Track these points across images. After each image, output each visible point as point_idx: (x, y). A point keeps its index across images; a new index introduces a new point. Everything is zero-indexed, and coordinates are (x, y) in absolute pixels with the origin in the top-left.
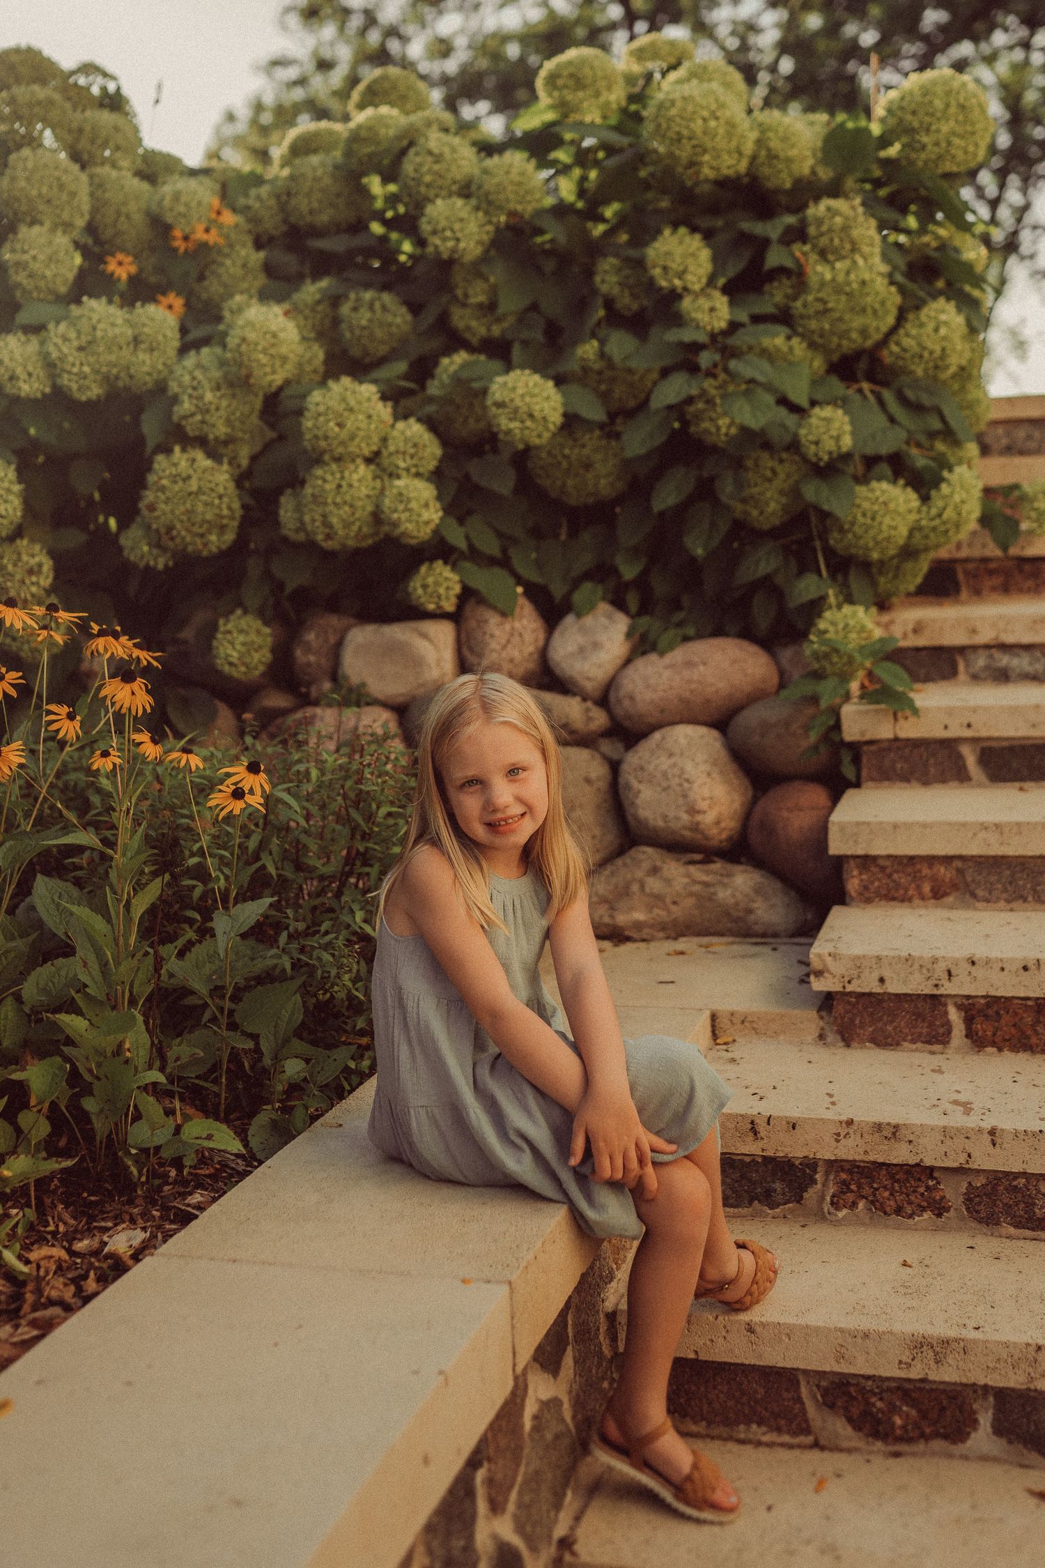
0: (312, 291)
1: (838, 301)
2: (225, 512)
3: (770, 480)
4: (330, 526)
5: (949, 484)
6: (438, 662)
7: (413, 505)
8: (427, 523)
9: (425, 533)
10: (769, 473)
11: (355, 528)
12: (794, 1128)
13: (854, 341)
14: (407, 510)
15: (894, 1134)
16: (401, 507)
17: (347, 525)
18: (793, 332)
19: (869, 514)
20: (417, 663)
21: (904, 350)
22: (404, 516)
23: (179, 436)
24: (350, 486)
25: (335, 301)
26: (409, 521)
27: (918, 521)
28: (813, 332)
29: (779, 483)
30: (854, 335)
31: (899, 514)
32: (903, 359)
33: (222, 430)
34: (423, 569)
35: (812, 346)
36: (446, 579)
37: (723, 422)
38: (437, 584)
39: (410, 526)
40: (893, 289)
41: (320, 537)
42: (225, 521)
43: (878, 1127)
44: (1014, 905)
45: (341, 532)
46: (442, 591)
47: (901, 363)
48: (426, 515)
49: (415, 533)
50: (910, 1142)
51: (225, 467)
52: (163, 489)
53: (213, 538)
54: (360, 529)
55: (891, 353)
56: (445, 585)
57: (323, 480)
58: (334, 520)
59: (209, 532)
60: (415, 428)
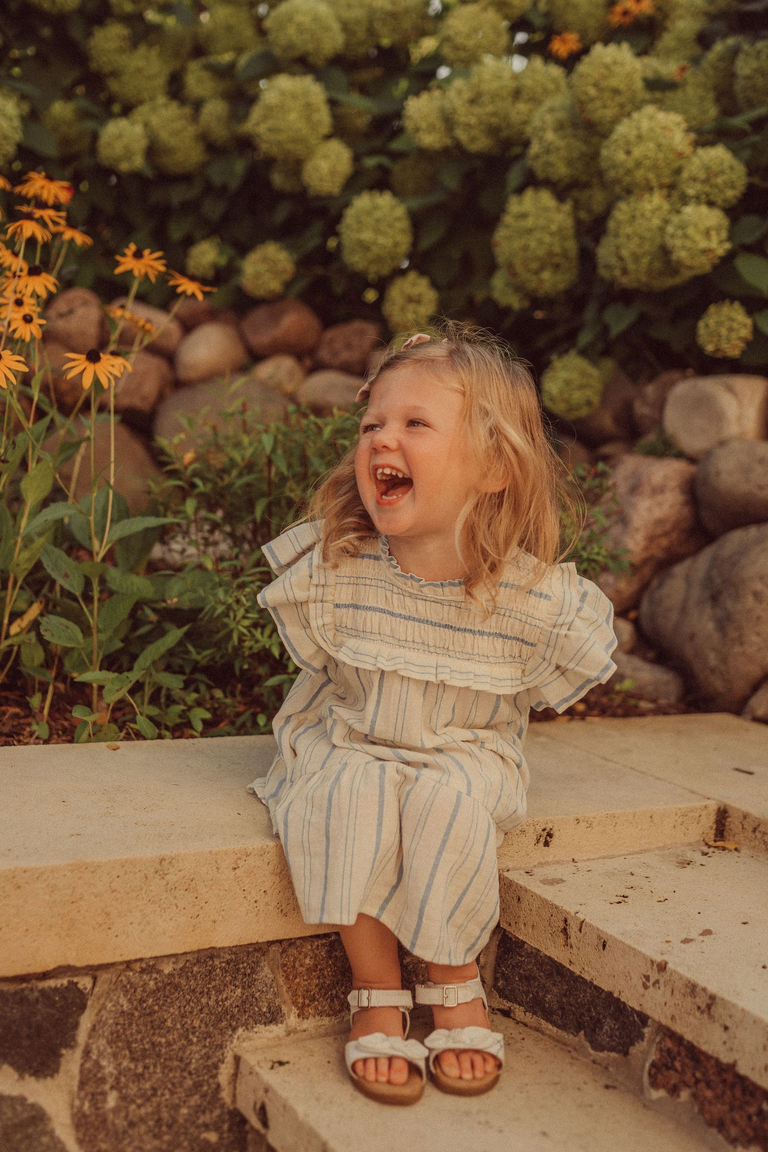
2: (557, 249)
4: (621, 259)
6: (740, 418)
7: (691, 231)
8: (705, 252)
9: (704, 265)
11: (645, 261)
12: (604, 946)
14: (686, 236)
15: (709, 1007)
16: (680, 233)
17: (636, 258)
20: (717, 417)
22: (678, 242)
23: (531, 181)
24: (643, 215)
26: (683, 247)
33: (561, 170)
34: (712, 309)
36: (732, 320)
38: (719, 324)
39: (683, 254)
41: (617, 272)
42: (556, 260)
43: (692, 989)
45: (631, 266)
46: (724, 331)
48: (703, 244)
49: (688, 262)
50: (726, 1028)
51: (567, 207)
52: (508, 227)
53: (546, 275)
54: (651, 263)
56: (727, 324)
57: (622, 211)
58: (625, 253)
59: (542, 268)
60: (719, 154)
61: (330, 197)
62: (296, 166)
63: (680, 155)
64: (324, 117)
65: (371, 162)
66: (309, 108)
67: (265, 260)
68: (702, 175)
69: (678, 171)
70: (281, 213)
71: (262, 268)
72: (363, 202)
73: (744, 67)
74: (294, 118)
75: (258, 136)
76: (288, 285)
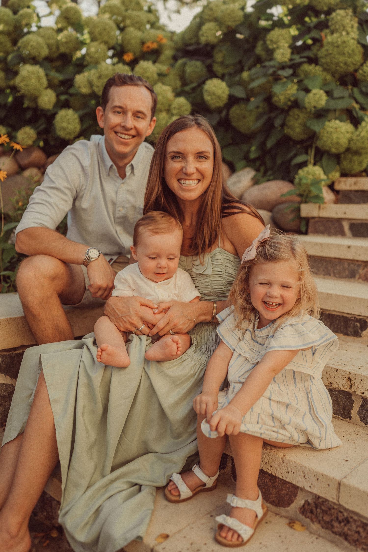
0: (180, 62)
1: (333, 50)
3: (297, 119)
5: (366, 122)
10: (296, 117)
13: (342, 68)
18: (317, 64)
19: (329, 132)
21: (365, 72)
25: (184, 65)
27: (352, 137)
28: (324, 63)
29: (300, 121)
30: (342, 65)
31: (341, 133)
32: (364, 76)
35: (325, 70)
37: (282, 97)
40: (359, 46)
44: (326, 277)
47: (363, 78)
55: (361, 74)
60: (182, 100)
61: (49, 110)
62: (35, 99)
63: (170, 100)
64: (44, 81)
65: (63, 97)
66: (39, 78)
67: (25, 133)
68: (177, 107)
69: (170, 105)
70: (29, 115)
71: (25, 136)
72: (62, 113)
73: (188, 69)
74: (33, 82)
75: (20, 87)
76: (34, 142)
